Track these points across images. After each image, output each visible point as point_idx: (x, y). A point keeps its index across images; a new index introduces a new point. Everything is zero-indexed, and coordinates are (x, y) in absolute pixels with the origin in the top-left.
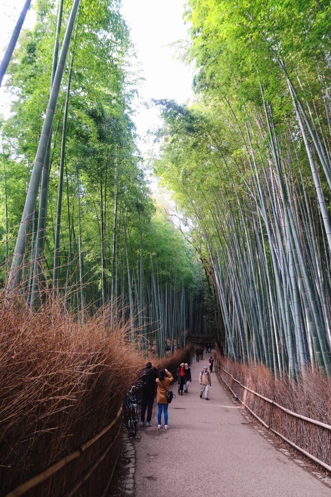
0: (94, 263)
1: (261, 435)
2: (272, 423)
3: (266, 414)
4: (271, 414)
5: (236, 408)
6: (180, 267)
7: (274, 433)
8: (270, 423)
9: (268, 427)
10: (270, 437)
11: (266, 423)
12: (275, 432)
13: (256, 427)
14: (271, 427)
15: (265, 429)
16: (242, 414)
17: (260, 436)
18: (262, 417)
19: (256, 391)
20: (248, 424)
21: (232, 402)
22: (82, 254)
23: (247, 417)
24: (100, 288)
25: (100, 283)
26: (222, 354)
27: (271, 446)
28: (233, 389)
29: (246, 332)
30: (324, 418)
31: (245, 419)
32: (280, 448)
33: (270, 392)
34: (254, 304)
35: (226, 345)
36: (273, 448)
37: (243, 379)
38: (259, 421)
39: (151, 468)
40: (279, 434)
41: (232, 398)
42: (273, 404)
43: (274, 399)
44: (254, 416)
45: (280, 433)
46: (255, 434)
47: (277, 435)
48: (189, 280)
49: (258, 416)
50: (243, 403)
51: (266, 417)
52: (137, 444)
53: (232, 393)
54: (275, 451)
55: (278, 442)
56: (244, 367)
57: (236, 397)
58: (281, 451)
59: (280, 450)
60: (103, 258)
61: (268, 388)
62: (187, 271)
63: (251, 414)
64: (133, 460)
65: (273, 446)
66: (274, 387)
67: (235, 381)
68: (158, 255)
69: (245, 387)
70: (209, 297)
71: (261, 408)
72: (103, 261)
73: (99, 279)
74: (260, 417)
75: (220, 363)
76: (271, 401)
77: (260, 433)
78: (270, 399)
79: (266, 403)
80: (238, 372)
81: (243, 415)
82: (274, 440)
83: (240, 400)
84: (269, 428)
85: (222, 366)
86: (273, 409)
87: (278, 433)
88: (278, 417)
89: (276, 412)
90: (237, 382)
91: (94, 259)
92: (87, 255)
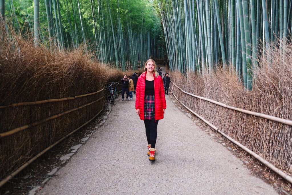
0: (89, 19)
9: (177, 99)
14: (179, 99)
17: (172, 104)
22: (81, 13)
24: (94, 34)
25: (94, 31)
30: (193, 92)
42: (180, 89)
43: (181, 87)
47: (180, 102)
48: (152, 26)
50: (172, 91)
52: (114, 106)
60: (94, 16)
62: (150, 21)
68: (130, 11)
69: (173, 84)
72: (94, 18)
73: (93, 29)
74: (176, 96)
78: (179, 87)
89: (181, 93)
91: (88, 16)
92: (84, 14)
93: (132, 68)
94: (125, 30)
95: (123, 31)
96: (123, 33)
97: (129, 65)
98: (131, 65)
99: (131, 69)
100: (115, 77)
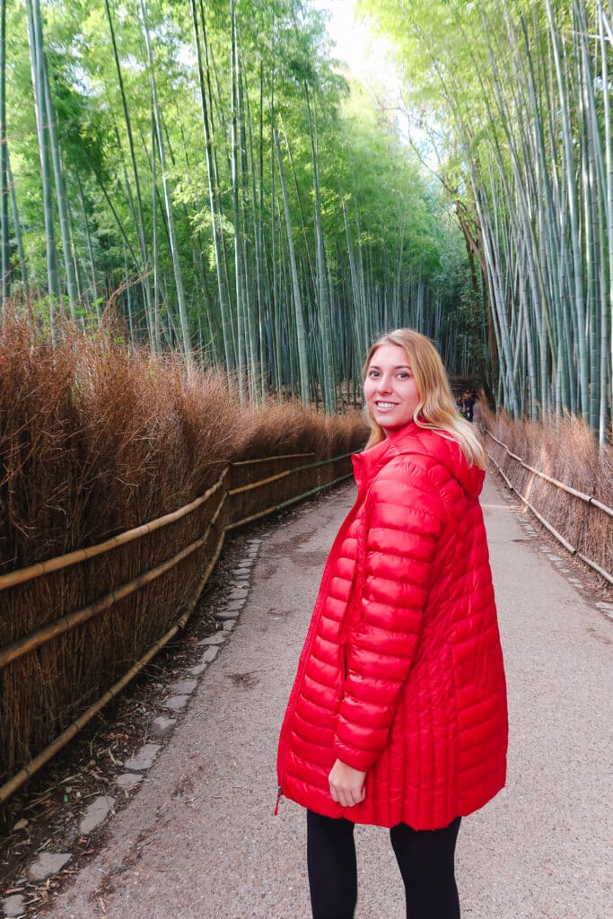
0: (198, 207)
1: (556, 569)
2: (582, 542)
3: (572, 523)
4: (584, 524)
5: (508, 507)
6: (412, 234)
7: (585, 563)
8: (578, 542)
9: (572, 550)
10: (576, 573)
11: (570, 541)
12: (590, 562)
13: (545, 549)
14: (581, 550)
15: (564, 554)
16: (518, 520)
17: (551, 570)
18: (561, 528)
19: (554, 475)
20: (528, 542)
21: (502, 496)
23: (529, 527)
25: (213, 251)
26: (493, 408)
27: (576, 595)
28: (506, 473)
29: (543, 357)
31: (524, 530)
32: (597, 600)
33: (586, 479)
34: (566, 292)
35: (500, 390)
36: (580, 599)
37: (528, 452)
38: (554, 537)
39: (258, 649)
40: (599, 568)
41: (503, 489)
42: (590, 504)
43: (594, 493)
44: (543, 526)
45: (600, 565)
46: (541, 564)
47: (591, 569)
48: (433, 263)
49: (553, 526)
50: (524, 499)
51: (571, 530)
53: (503, 480)
54: (585, 609)
55: (592, 584)
56: (532, 428)
57: (511, 487)
58: (599, 609)
59: (598, 604)
61: (582, 469)
62: (428, 245)
63: (539, 521)
64: (228, 625)
65: (581, 594)
66: (597, 465)
67: (511, 457)
69: (530, 468)
70: (472, 296)
71: (561, 509)
73: (210, 244)
74: (557, 528)
75: (486, 425)
76: (587, 498)
77: (553, 562)
78: (585, 492)
79: (574, 500)
80: (518, 440)
81: (519, 522)
82: (584, 580)
83: (517, 492)
84: (575, 552)
85: (490, 430)
86: (589, 514)
87: (595, 565)
88: (600, 532)
89: (597, 521)
90: (515, 459)
91: (193, 195)
92: (178, 187)
93: (359, 404)
94: (340, 276)
95: (334, 281)
96: (335, 287)
97: (349, 395)
98: (355, 394)
99: (358, 407)
100: (287, 436)
